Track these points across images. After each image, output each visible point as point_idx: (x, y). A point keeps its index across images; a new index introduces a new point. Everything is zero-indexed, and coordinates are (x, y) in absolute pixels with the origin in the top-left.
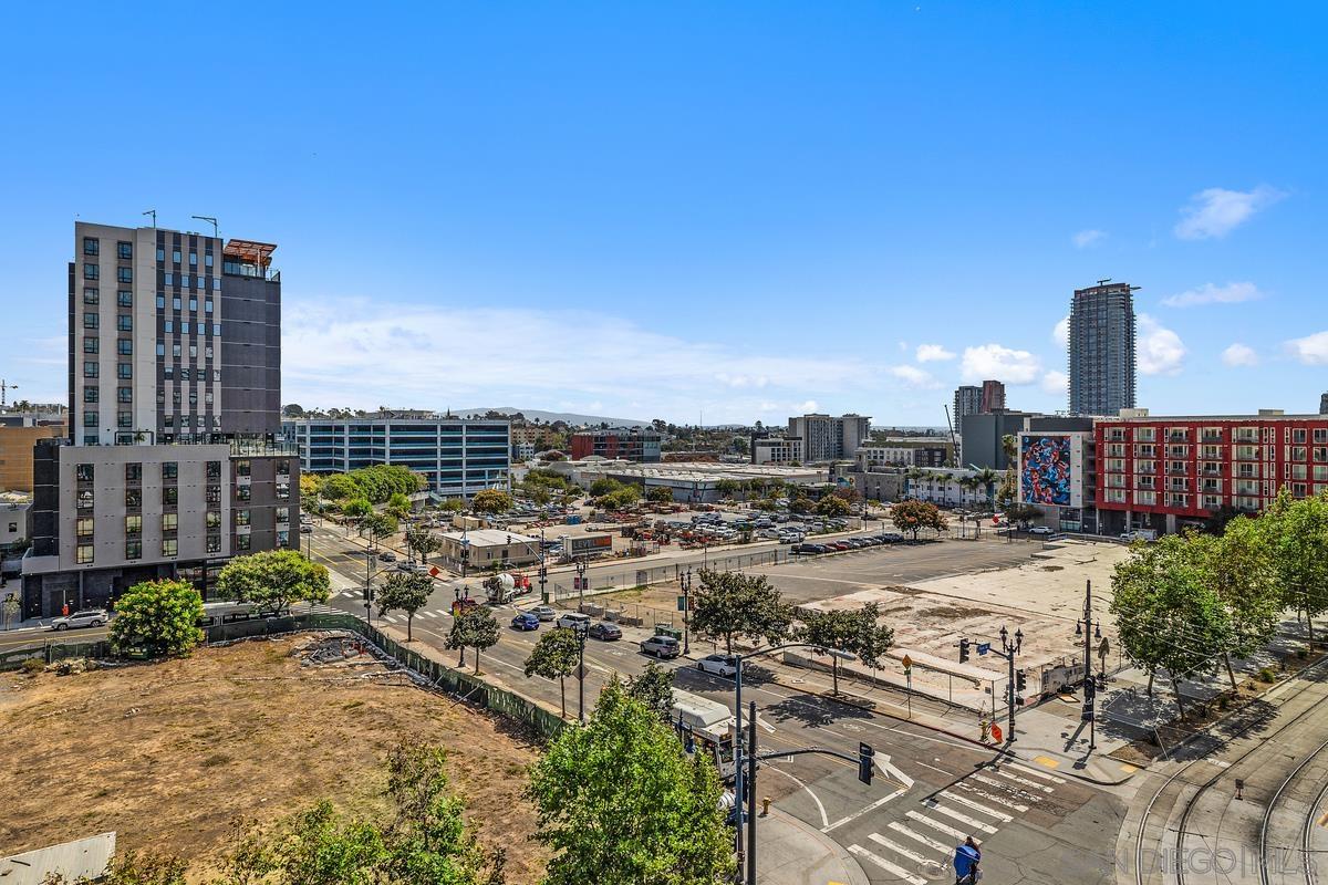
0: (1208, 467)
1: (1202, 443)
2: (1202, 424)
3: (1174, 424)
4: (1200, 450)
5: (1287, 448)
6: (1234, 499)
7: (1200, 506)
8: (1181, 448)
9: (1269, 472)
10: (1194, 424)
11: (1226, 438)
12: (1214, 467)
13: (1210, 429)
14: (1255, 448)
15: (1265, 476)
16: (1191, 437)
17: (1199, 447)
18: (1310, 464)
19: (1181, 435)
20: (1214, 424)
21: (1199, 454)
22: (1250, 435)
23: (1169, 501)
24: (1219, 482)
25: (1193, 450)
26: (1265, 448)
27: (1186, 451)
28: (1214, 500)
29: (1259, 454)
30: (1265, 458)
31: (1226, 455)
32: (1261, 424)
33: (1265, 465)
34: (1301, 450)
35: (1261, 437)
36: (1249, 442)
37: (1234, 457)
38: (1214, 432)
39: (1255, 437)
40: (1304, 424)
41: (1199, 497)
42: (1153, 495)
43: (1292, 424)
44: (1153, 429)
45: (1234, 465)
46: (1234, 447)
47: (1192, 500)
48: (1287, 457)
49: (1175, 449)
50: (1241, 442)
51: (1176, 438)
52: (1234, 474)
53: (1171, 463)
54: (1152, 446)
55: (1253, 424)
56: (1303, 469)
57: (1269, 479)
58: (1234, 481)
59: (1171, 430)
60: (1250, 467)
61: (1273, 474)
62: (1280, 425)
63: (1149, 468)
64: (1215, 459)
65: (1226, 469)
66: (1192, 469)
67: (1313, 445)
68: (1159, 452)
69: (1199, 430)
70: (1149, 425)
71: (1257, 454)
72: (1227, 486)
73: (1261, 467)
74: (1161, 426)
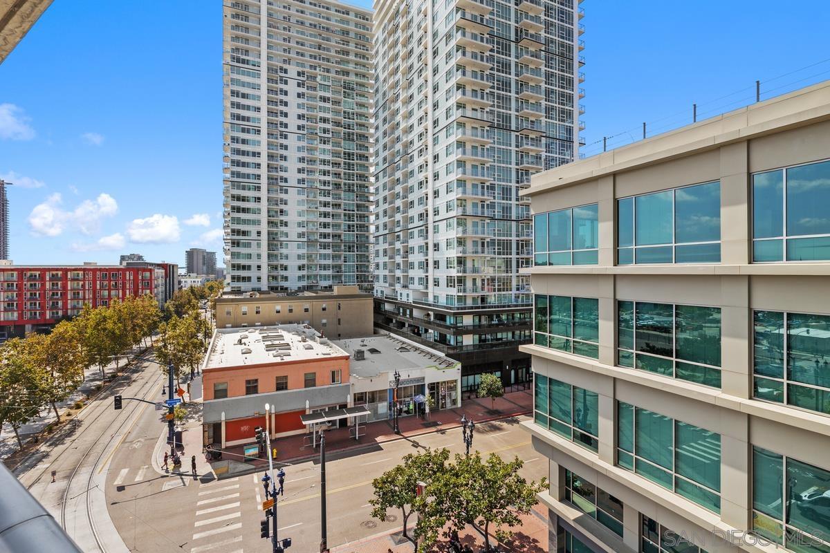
0: (53, 294)
1: (50, 281)
2: (49, 270)
3: (30, 270)
4: (48, 285)
5: (98, 282)
6: (69, 312)
7: (48, 317)
8: (35, 285)
9: (89, 295)
10: (44, 271)
11: (64, 278)
12: (57, 295)
13: (54, 273)
14: (81, 283)
15: (87, 297)
16: (42, 278)
17: (47, 284)
18: (109, 290)
19: (35, 276)
20: (57, 270)
21: (47, 287)
22: (78, 276)
23: (27, 315)
24: (60, 303)
25: (43, 285)
26: (87, 282)
27: (38, 285)
28: (57, 313)
29: (83, 286)
30: (87, 288)
31: (65, 287)
32: (84, 270)
33: (87, 292)
34: (106, 283)
35: (84, 277)
36: (77, 280)
37: (69, 288)
38: (57, 274)
39: (81, 276)
40: (106, 270)
41: (48, 312)
42: (16, 314)
43: (100, 270)
44: (15, 273)
45: (69, 292)
46: (69, 283)
47: (42, 314)
48: (98, 287)
49: (31, 285)
50: (73, 280)
51: (32, 278)
52: (69, 297)
53: (29, 294)
54: (15, 283)
55: (80, 270)
56: (106, 293)
57: (89, 299)
58: (69, 301)
59: (29, 274)
60: (78, 293)
61: (91, 296)
62: (95, 271)
63: (13, 297)
64: (58, 289)
65: (64, 295)
66: (43, 296)
67: (111, 281)
68: (19, 287)
69: (47, 273)
70: (12, 270)
71: (82, 286)
72: (65, 304)
73: (84, 293)
74: (21, 271)
